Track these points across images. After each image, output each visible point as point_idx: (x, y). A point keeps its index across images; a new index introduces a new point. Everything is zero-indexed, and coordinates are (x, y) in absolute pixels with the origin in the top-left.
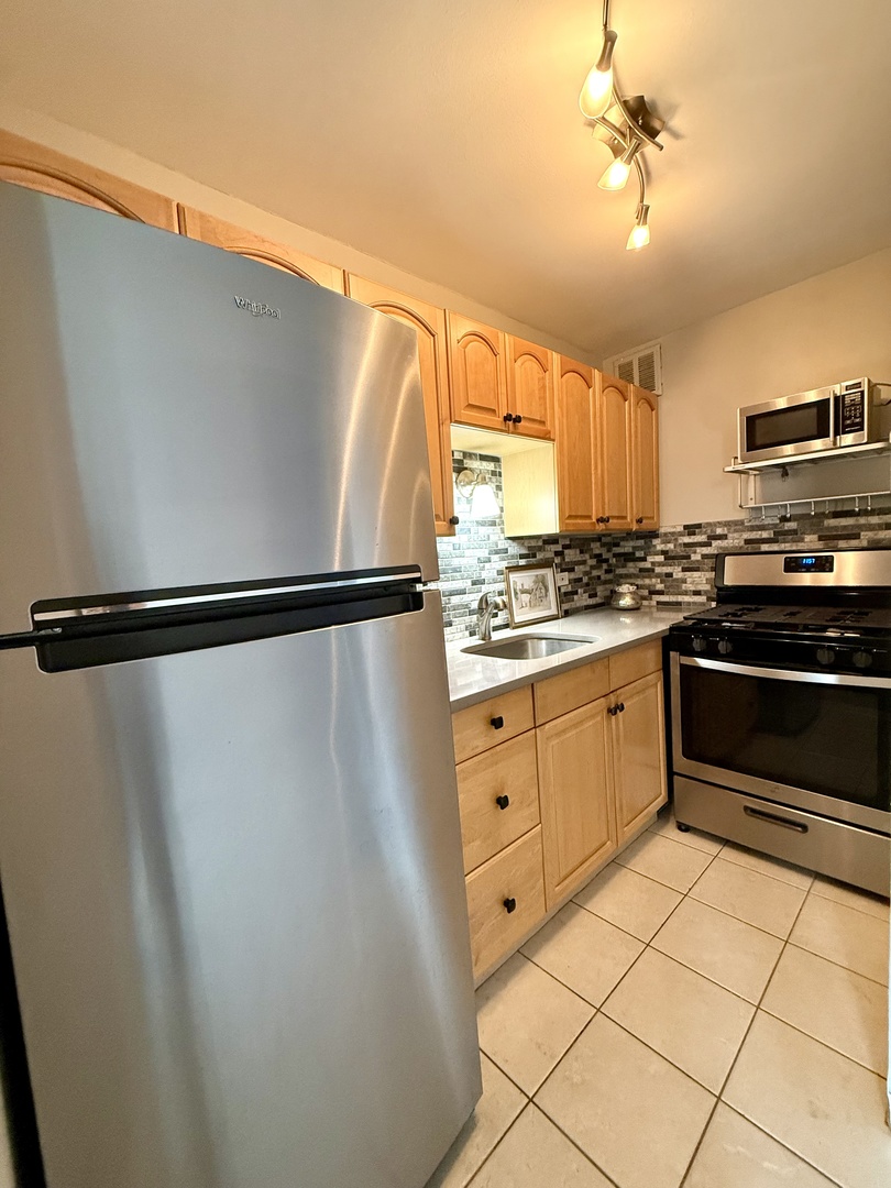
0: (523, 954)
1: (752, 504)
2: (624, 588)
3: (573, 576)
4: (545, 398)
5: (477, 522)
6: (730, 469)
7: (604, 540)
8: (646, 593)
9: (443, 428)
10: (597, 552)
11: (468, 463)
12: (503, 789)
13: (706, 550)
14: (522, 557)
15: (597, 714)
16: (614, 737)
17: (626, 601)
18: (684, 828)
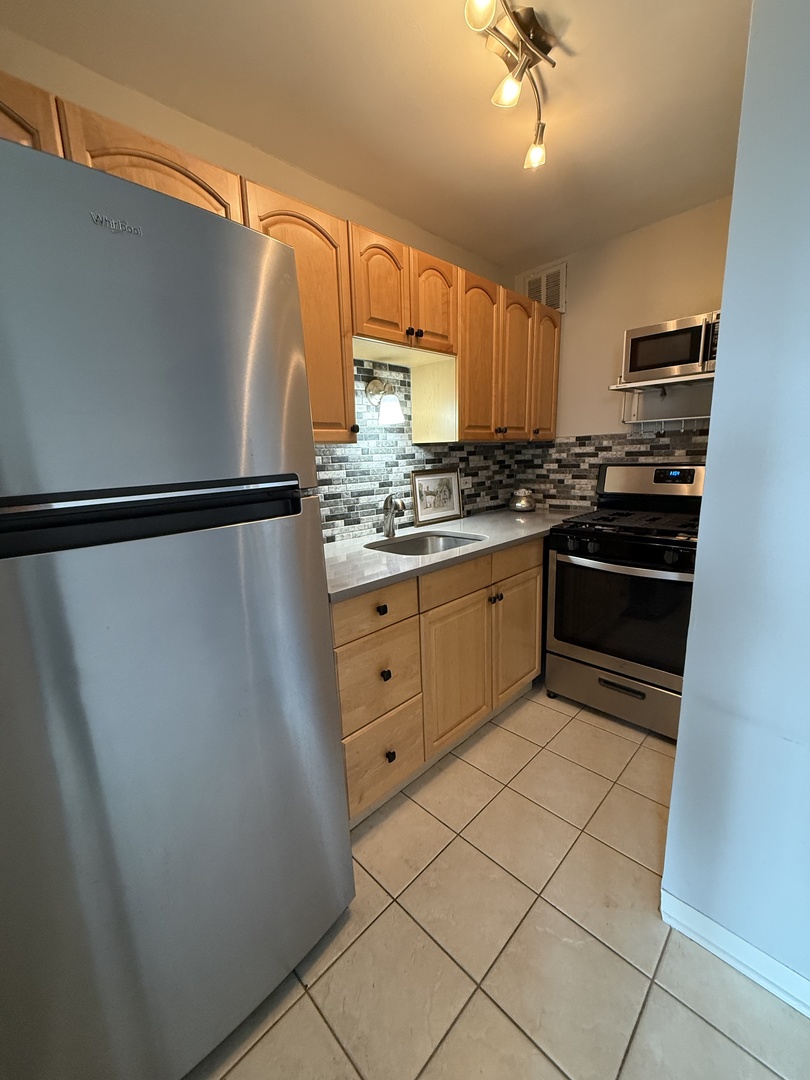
0: (405, 793)
1: (634, 420)
2: (522, 492)
3: (476, 480)
4: (448, 313)
5: (386, 429)
6: (614, 387)
7: (507, 448)
8: (540, 496)
9: (346, 341)
10: (500, 458)
11: (378, 373)
12: (387, 665)
13: (593, 460)
14: (428, 462)
15: (478, 602)
16: (494, 620)
17: (522, 504)
18: (552, 695)
